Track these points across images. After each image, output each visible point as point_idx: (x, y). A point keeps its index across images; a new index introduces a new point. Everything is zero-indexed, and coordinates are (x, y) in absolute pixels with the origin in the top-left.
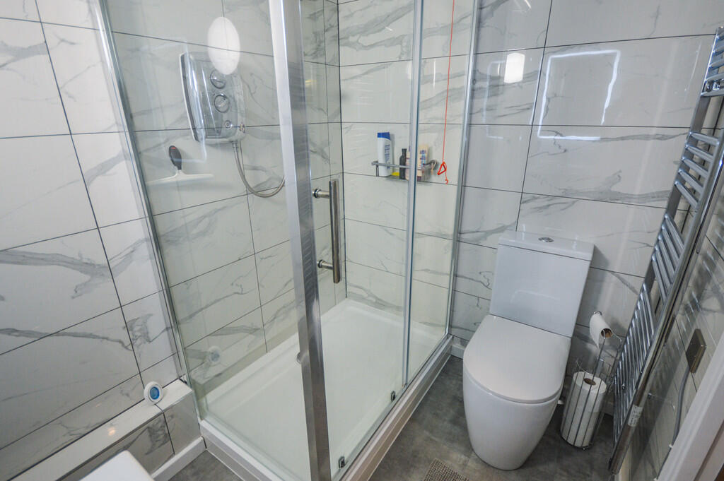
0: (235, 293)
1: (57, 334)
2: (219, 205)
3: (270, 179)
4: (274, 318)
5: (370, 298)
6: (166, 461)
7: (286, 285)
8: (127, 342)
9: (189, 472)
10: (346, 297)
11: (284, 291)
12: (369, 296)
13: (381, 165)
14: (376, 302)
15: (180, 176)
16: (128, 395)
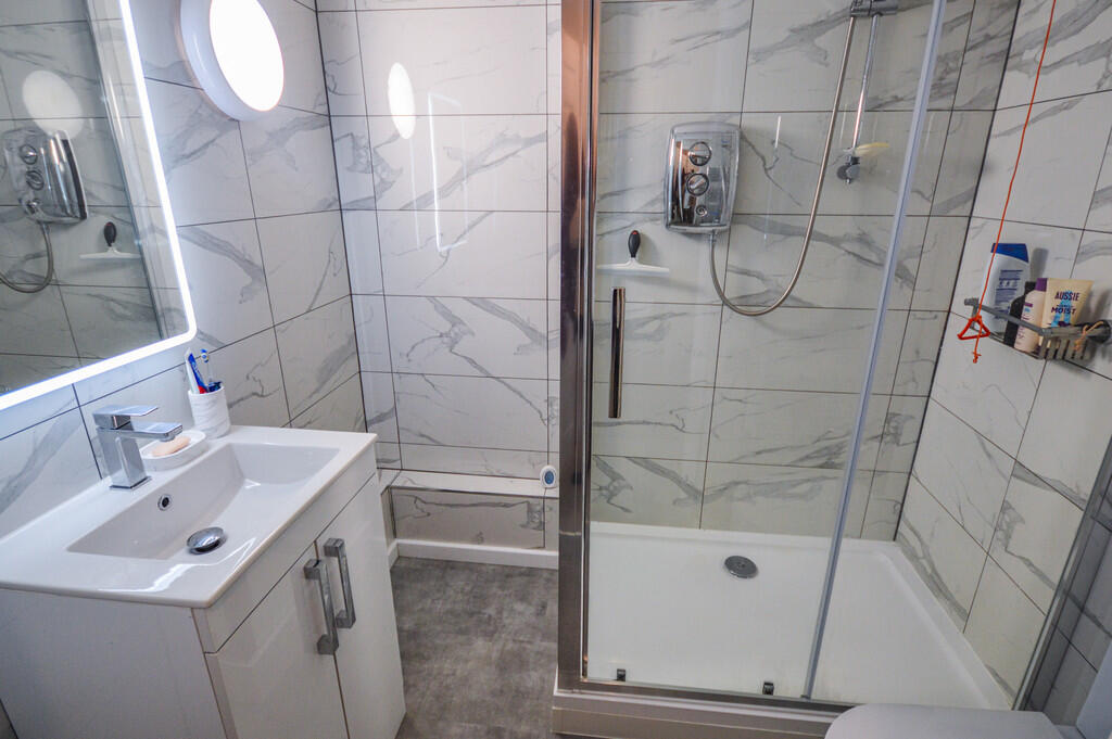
0: (673, 425)
1: (497, 378)
2: (676, 309)
3: (768, 291)
4: (725, 489)
5: (924, 562)
6: (533, 548)
7: (759, 453)
8: (545, 417)
9: (546, 575)
10: (894, 539)
11: (753, 460)
12: (924, 557)
13: (985, 309)
14: (931, 577)
15: (632, 265)
16: (534, 465)
